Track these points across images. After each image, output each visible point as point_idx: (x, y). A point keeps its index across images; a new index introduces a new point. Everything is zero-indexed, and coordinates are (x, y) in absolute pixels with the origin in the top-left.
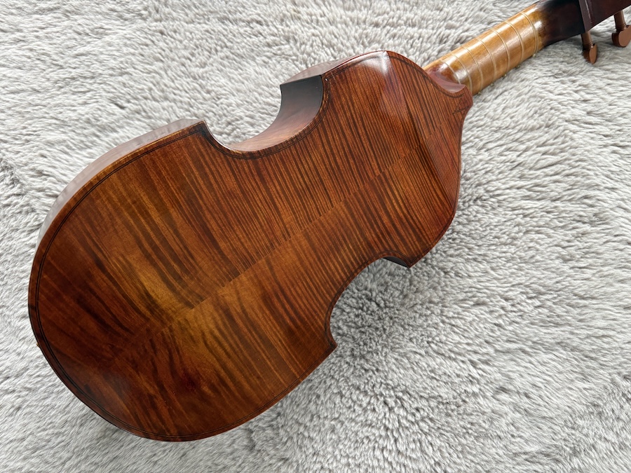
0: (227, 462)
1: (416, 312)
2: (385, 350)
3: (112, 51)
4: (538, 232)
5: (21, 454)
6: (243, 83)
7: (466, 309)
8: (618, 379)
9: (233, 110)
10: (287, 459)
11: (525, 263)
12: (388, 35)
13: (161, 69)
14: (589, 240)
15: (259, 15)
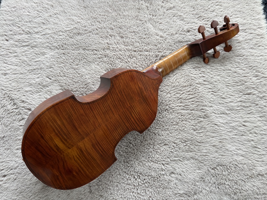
0: (83, 197)
1: (145, 147)
2: (135, 160)
3: (47, 60)
4: (186, 121)
5: (16, 194)
6: (91, 71)
7: (161, 147)
8: (210, 169)
9: (87, 80)
10: (102, 196)
11: (181, 131)
12: (139, 55)
13: (63, 66)
14: (202, 124)
15: (96, 48)
